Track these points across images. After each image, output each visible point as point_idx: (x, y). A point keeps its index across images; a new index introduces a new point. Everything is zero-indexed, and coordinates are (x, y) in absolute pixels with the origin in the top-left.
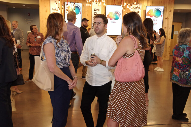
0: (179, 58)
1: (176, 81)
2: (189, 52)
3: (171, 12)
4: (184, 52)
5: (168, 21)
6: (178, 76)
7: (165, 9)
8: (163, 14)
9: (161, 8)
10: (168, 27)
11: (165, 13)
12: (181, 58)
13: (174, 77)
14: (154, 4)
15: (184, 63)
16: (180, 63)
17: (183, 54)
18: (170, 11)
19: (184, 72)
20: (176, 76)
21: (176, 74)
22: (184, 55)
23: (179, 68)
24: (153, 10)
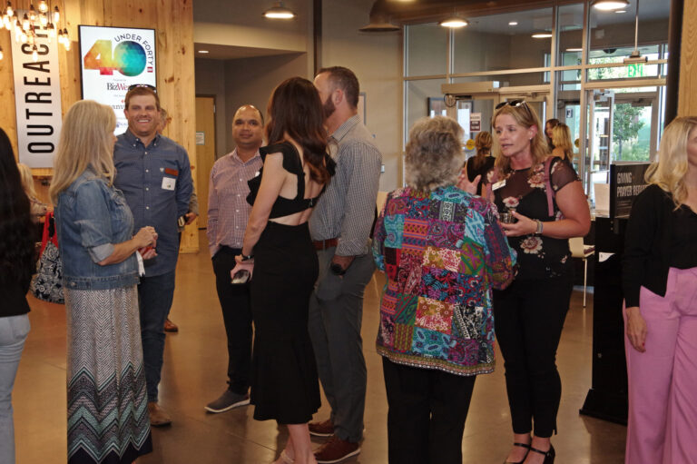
0: (447, 250)
1: (436, 357)
2: (483, 219)
3: (184, 53)
4: (462, 219)
5: (178, 90)
6: (445, 332)
7: (159, 42)
8: (154, 63)
9: (146, 37)
10: (180, 115)
11: (162, 55)
12: (455, 248)
13: (422, 341)
14: (111, 18)
15: (468, 271)
16: (451, 272)
17: (462, 228)
18: (179, 49)
19: (467, 308)
20: (434, 337)
21: (433, 327)
22: (467, 233)
23: (449, 296)
24: (109, 43)
